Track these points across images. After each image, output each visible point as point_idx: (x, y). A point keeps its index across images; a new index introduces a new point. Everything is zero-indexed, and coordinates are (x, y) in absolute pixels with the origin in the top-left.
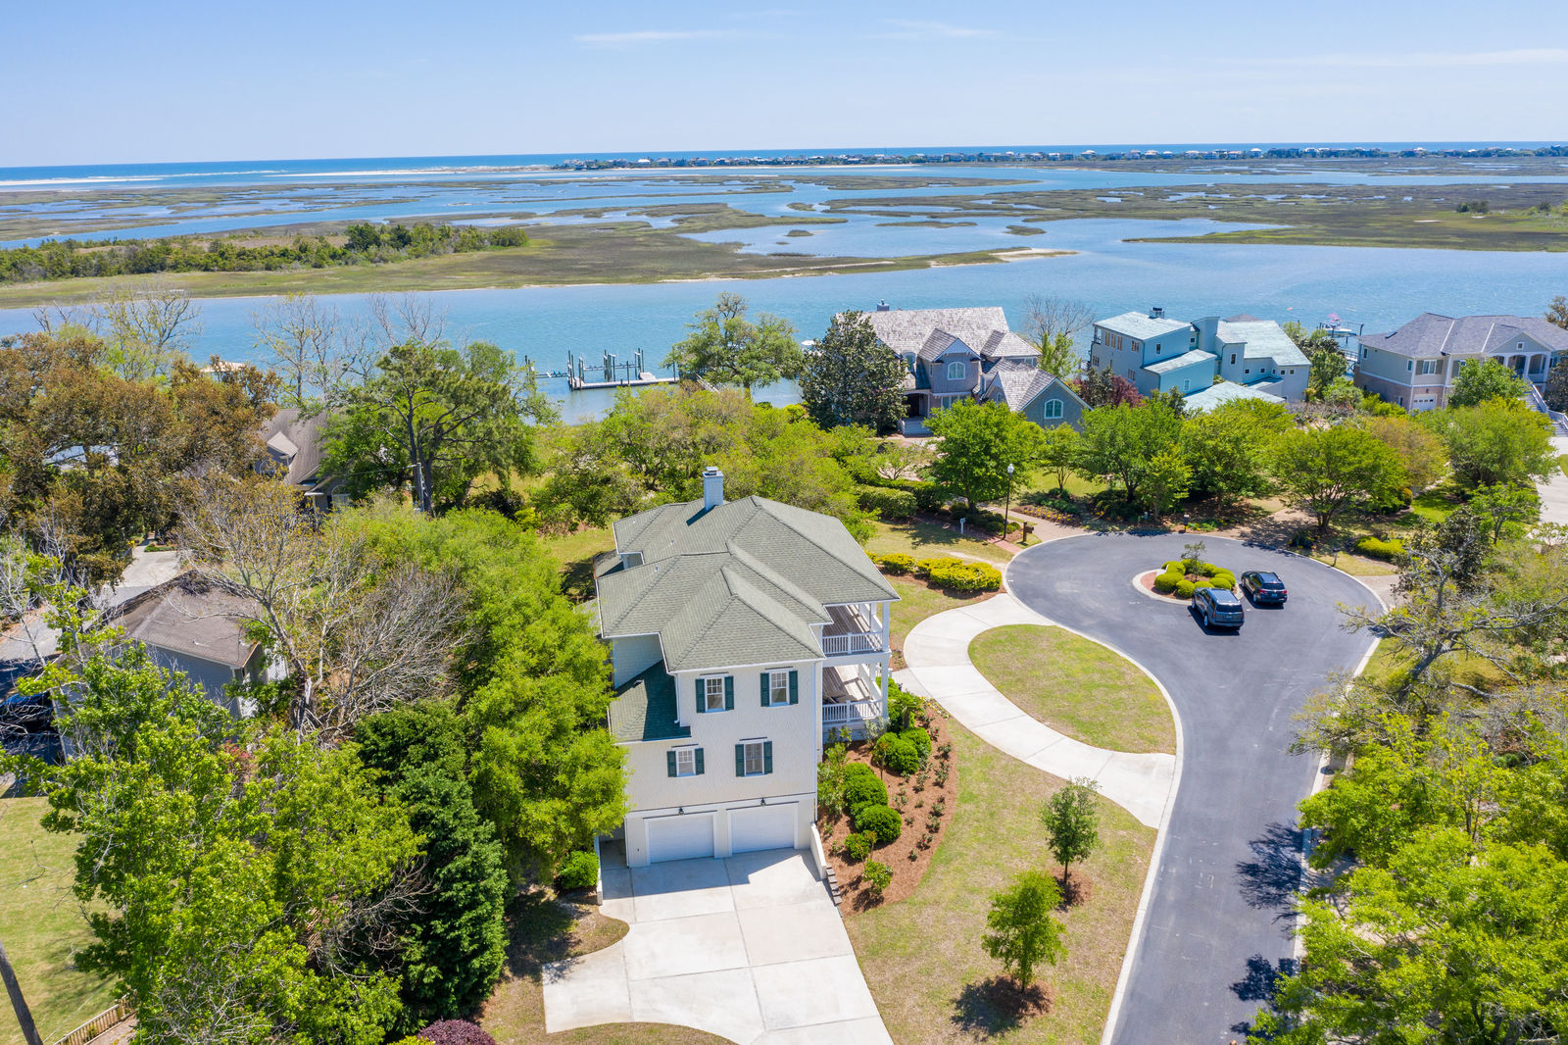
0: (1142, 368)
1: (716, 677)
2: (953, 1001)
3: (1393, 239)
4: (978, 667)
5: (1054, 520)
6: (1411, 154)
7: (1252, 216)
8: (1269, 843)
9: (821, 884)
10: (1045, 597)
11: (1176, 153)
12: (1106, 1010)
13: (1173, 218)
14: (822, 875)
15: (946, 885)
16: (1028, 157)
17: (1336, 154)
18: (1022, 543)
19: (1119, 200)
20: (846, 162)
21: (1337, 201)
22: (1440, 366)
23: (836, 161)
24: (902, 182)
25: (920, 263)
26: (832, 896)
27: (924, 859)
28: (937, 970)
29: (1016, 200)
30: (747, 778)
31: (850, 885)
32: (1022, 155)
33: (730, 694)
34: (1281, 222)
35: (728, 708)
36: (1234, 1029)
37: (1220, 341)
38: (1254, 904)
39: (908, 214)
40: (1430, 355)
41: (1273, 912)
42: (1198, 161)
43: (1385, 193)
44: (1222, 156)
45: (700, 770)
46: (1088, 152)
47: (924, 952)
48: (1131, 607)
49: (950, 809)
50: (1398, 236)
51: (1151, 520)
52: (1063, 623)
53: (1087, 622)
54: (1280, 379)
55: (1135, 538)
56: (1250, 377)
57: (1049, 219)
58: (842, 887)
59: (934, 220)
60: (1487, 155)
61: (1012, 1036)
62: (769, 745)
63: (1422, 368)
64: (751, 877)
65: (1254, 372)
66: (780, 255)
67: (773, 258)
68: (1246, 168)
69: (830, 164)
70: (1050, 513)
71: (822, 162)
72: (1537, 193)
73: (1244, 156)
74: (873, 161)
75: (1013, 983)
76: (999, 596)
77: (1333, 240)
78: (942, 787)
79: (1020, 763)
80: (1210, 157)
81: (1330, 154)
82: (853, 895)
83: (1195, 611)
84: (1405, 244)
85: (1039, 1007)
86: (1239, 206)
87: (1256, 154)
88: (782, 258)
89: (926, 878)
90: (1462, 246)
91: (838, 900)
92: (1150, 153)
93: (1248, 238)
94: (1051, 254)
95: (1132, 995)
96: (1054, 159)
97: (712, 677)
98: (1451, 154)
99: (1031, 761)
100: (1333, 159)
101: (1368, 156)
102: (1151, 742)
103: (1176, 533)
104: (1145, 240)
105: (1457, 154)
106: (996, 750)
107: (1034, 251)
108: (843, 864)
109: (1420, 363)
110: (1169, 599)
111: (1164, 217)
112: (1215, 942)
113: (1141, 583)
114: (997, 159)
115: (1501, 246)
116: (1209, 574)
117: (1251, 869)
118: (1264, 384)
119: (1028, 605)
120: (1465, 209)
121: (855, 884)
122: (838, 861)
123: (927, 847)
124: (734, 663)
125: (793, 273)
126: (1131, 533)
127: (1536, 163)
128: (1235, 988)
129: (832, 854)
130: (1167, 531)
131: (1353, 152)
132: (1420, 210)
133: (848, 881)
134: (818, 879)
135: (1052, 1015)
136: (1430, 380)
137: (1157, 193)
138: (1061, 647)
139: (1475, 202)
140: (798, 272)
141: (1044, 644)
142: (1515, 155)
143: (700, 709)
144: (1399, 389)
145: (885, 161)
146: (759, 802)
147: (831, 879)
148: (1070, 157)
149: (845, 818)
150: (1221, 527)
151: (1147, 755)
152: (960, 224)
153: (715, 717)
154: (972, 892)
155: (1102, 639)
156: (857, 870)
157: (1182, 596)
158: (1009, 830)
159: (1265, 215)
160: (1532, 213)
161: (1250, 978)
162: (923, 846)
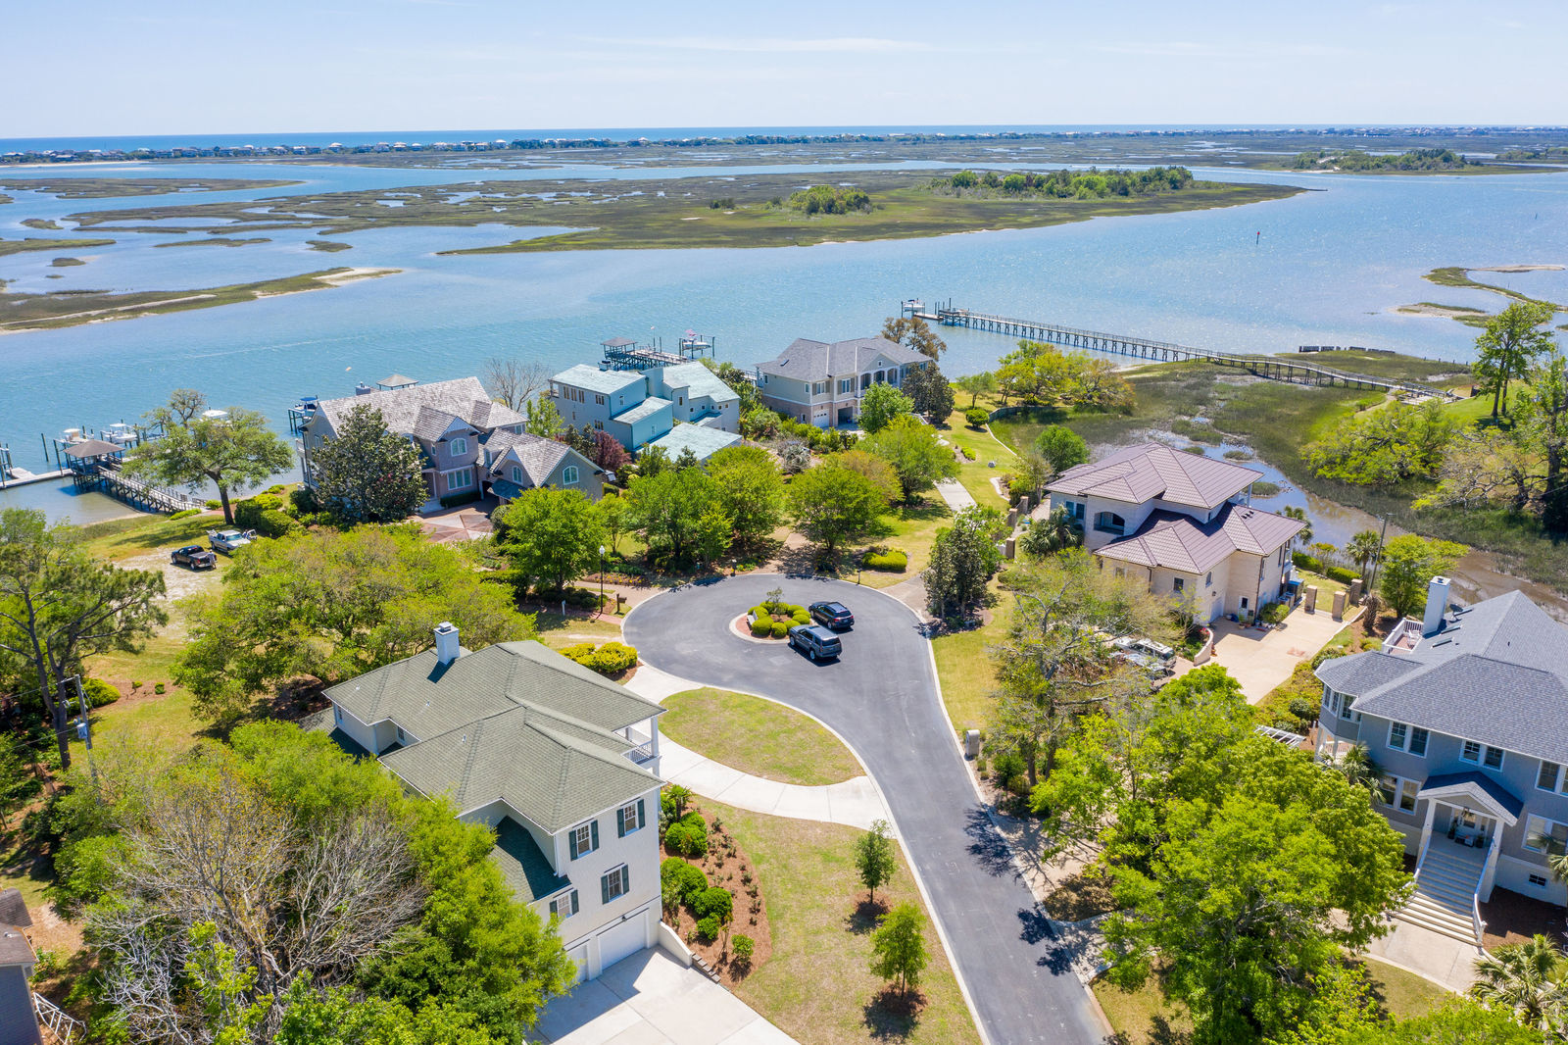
0: (611, 418)
1: (584, 825)
2: (862, 1023)
3: (676, 240)
4: (677, 741)
5: (628, 584)
6: (636, 144)
7: (542, 220)
8: (974, 826)
9: (691, 970)
10: (676, 661)
11: (426, 144)
12: (957, 986)
13: (469, 224)
14: (689, 962)
15: (791, 936)
16: (271, 151)
17: (572, 144)
18: (618, 613)
19: (400, 204)
20: (55, 160)
21: (607, 199)
22: (828, 386)
23: (42, 158)
24: (145, 186)
25: (242, 293)
26: (710, 978)
27: (762, 919)
28: (834, 1004)
29: (295, 207)
30: (611, 903)
31: (720, 962)
32: (264, 149)
33: (595, 836)
34: (569, 225)
35: (594, 849)
36: (1039, 964)
37: (668, 388)
38: (994, 875)
39: (183, 230)
40: (820, 379)
41: (1008, 877)
42: (448, 154)
43: (640, 188)
44: (471, 148)
45: (576, 909)
46: (335, 145)
47: (815, 994)
48: (747, 654)
49: (754, 871)
50: (679, 236)
51: (704, 569)
52: (709, 683)
53: (726, 678)
54: (719, 413)
55: (702, 588)
56: (695, 414)
57: (345, 230)
58: (714, 966)
59: (218, 237)
60: (698, 144)
61: (918, 1032)
62: (625, 869)
63: (816, 389)
64: (637, 985)
65: (698, 411)
66: (65, 293)
67: (61, 298)
68: (498, 161)
69: (32, 162)
70: (621, 579)
71: (23, 160)
72: (760, 184)
73: (490, 147)
74: (89, 157)
75: (893, 993)
76: (639, 669)
77: (627, 244)
78: (734, 856)
79: (774, 818)
80: (459, 149)
81: (568, 145)
82: (726, 969)
83: (797, 647)
84: (688, 245)
85: (920, 1002)
86: (520, 206)
87: (501, 146)
88: (68, 297)
89: (774, 935)
90: (734, 244)
91: (717, 978)
92: (399, 145)
93: (552, 245)
94: (376, 274)
95: (964, 969)
96: (299, 152)
97: (580, 827)
98: (670, 143)
99: (777, 813)
100: (571, 150)
101: (599, 146)
102: (847, 772)
103: (729, 577)
104: (459, 252)
105: (674, 144)
106: (748, 812)
107: (358, 271)
108: (703, 947)
109: (814, 385)
110: (769, 641)
111: (460, 224)
112: (988, 911)
113: (737, 628)
114: (237, 153)
115: (763, 243)
116: (790, 614)
117: (976, 849)
118: (708, 419)
119: (670, 673)
120: (717, 206)
121: (723, 959)
122: (696, 946)
123: (759, 911)
124: (600, 809)
125: (101, 317)
126: (697, 583)
127: (741, 153)
128: (1023, 938)
129: (689, 942)
130: (721, 577)
131: (588, 142)
132: (679, 207)
133: (716, 960)
134: (687, 967)
135: (931, 1004)
136: (822, 398)
137: (432, 194)
138: (725, 706)
139: (720, 198)
140: (107, 314)
141: (712, 707)
142: (720, 143)
143: (574, 857)
144: (800, 408)
145: (104, 158)
146: (620, 920)
147: (702, 963)
148: (317, 151)
149: (682, 909)
150: (761, 565)
151: (848, 782)
152: (253, 241)
153: (585, 859)
154: (816, 934)
155: (751, 691)
156: (717, 948)
157: (778, 636)
158: (806, 875)
159: (554, 216)
160: (768, 208)
161: (1027, 927)
162: (755, 910)
